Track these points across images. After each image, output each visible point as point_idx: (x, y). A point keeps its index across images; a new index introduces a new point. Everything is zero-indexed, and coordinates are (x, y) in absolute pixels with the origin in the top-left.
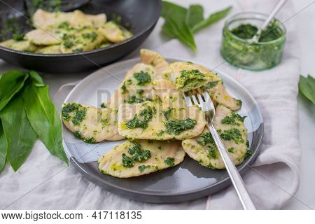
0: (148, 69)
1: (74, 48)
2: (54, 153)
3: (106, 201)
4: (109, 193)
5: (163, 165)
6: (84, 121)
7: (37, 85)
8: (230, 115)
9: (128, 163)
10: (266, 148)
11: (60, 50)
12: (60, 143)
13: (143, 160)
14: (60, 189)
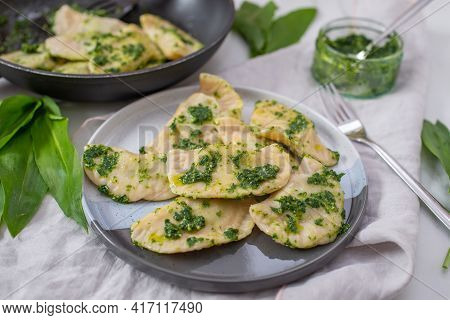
0: (209, 102)
1: (108, 67)
2: (69, 214)
3: (137, 286)
4: (142, 275)
5: (221, 239)
6: (114, 171)
7: (52, 117)
8: (320, 172)
9: (173, 233)
10: (370, 222)
11: (87, 69)
12: (79, 199)
13: (194, 230)
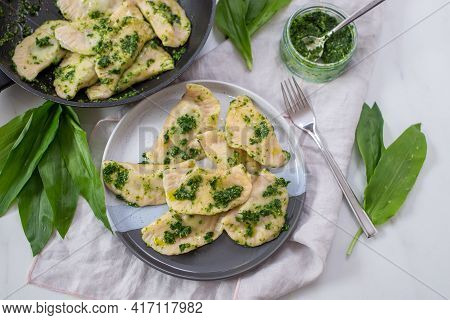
0: (194, 111)
5: (202, 243)
6: (126, 185)
8: (273, 183)
9: (170, 239)
13: (184, 236)
14: (107, 259)
